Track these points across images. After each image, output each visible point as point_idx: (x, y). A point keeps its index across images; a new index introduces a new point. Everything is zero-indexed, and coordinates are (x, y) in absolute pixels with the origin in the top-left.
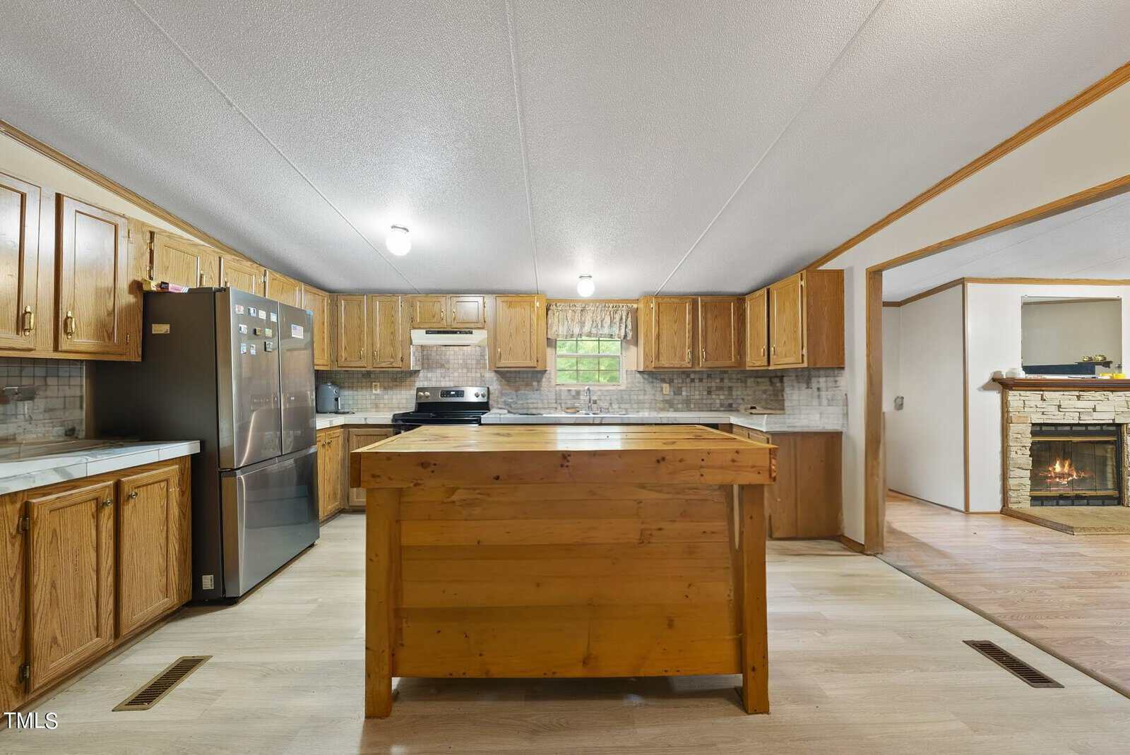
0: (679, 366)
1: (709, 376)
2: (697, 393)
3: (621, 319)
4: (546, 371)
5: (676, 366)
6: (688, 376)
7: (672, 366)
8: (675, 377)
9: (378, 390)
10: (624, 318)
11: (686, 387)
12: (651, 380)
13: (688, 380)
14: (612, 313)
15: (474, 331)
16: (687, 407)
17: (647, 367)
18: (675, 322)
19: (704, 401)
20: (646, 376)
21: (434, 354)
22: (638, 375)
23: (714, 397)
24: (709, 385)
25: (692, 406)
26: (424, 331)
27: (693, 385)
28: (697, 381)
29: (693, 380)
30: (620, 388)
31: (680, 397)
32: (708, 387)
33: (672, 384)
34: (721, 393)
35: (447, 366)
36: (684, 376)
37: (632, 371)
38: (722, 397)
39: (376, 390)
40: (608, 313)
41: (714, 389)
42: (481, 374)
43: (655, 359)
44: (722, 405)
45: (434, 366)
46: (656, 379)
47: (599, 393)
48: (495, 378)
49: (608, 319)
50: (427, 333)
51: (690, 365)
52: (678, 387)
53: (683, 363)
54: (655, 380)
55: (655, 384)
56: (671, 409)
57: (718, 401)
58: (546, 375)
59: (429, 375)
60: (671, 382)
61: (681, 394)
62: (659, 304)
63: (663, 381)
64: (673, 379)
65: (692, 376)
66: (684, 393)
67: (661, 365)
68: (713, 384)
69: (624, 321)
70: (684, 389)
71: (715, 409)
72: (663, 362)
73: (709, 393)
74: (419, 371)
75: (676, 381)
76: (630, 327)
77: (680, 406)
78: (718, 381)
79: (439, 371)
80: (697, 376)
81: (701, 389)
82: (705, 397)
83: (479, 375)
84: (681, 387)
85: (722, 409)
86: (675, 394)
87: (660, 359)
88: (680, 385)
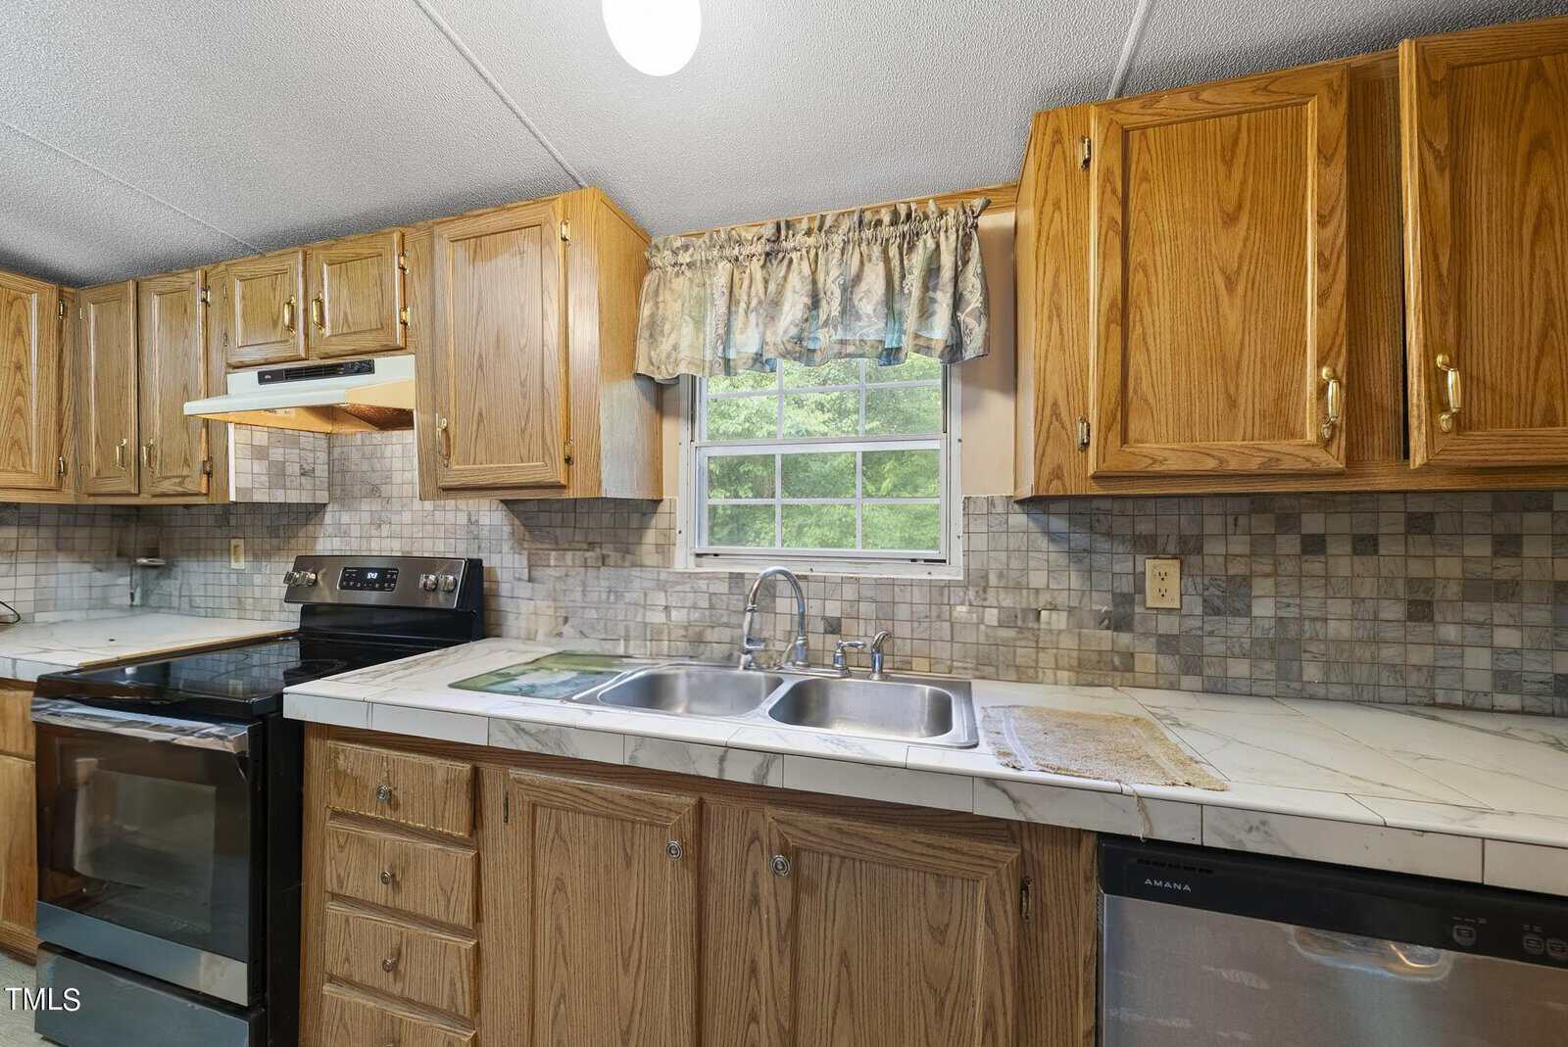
0: (1253, 465)
1: (1419, 524)
2: (1340, 607)
3: (932, 271)
4: (661, 500)
5: (1234, 465)
6: (1287, 521)
7: (1210, 464)
8: (1212, 525)
9: (242, 559)
10: (947, 261)
11: (1274, 574)
12: (1080, 539)
13: (1289, 544)
14: (893, 251)
15: (379, 362)
16: (1282, 675)
17: (1057, 474)
18: (1230, 220)
19: (1389, 653)
20: (1059, 524)
21: (355, 455)
22: (1019, 519)
23: (1450, 632)
24: (1417, 569)
25: (1312, 672)
26: (252, 375)
27: (1315, 566)
28: (1339, 548)
29: (1314, 545)
30: (940, 574)
31: (1238, 626)
32: (1410, 582)
33: (1194, 559)
34: (1501, 612)
35: (385, 490)
36: (1263, 524)
37: (991, 502)
38: (1506, 638)
39: (237, 561)
40: (877, 250)
41: (1454, 590)
42: (469, 515)
43: (1106, 429)
44: (1505, 680)
45: (357, 493)
46: (1109, 535)
47: (849, 592)
48: (507, 529)
49: (874, 281)
50: (262, 379)
51: (1333, 459)
52: (1231, 579)
53: (1283, 446)
54: (1103, 544)
55: (1101, 560)
56: (1187, 681)
57: (1479, 660)
58: (659, 521)
59: (345, 518)
60: (1187, 550)
61: (1247, 612)
62: (1126, 134)
63: (1149, 545)
64: (1200, 538)
65: (1313, 523)
66: (1264, 609)
67: (1141, 465)
68: (1449, 567)
69: (947, 273)
70: (1262, 586)
71: (1458, 698)
72: (1149, 447)
73: (1421, 610)
74: (325, 505)
75: (1214, 548)
76: (974, 300)
77: (1239, 668)
78: (1481, 548)
79: (365, 505)
80: (1341, 523)
81: (1367, 588)
82: (1392, 632)
83: (462, 519)
84: (1246, 581)
85: (1502, 700)
86: (1211, 609)
87: (1135, 426)
88: (1237, 569)
